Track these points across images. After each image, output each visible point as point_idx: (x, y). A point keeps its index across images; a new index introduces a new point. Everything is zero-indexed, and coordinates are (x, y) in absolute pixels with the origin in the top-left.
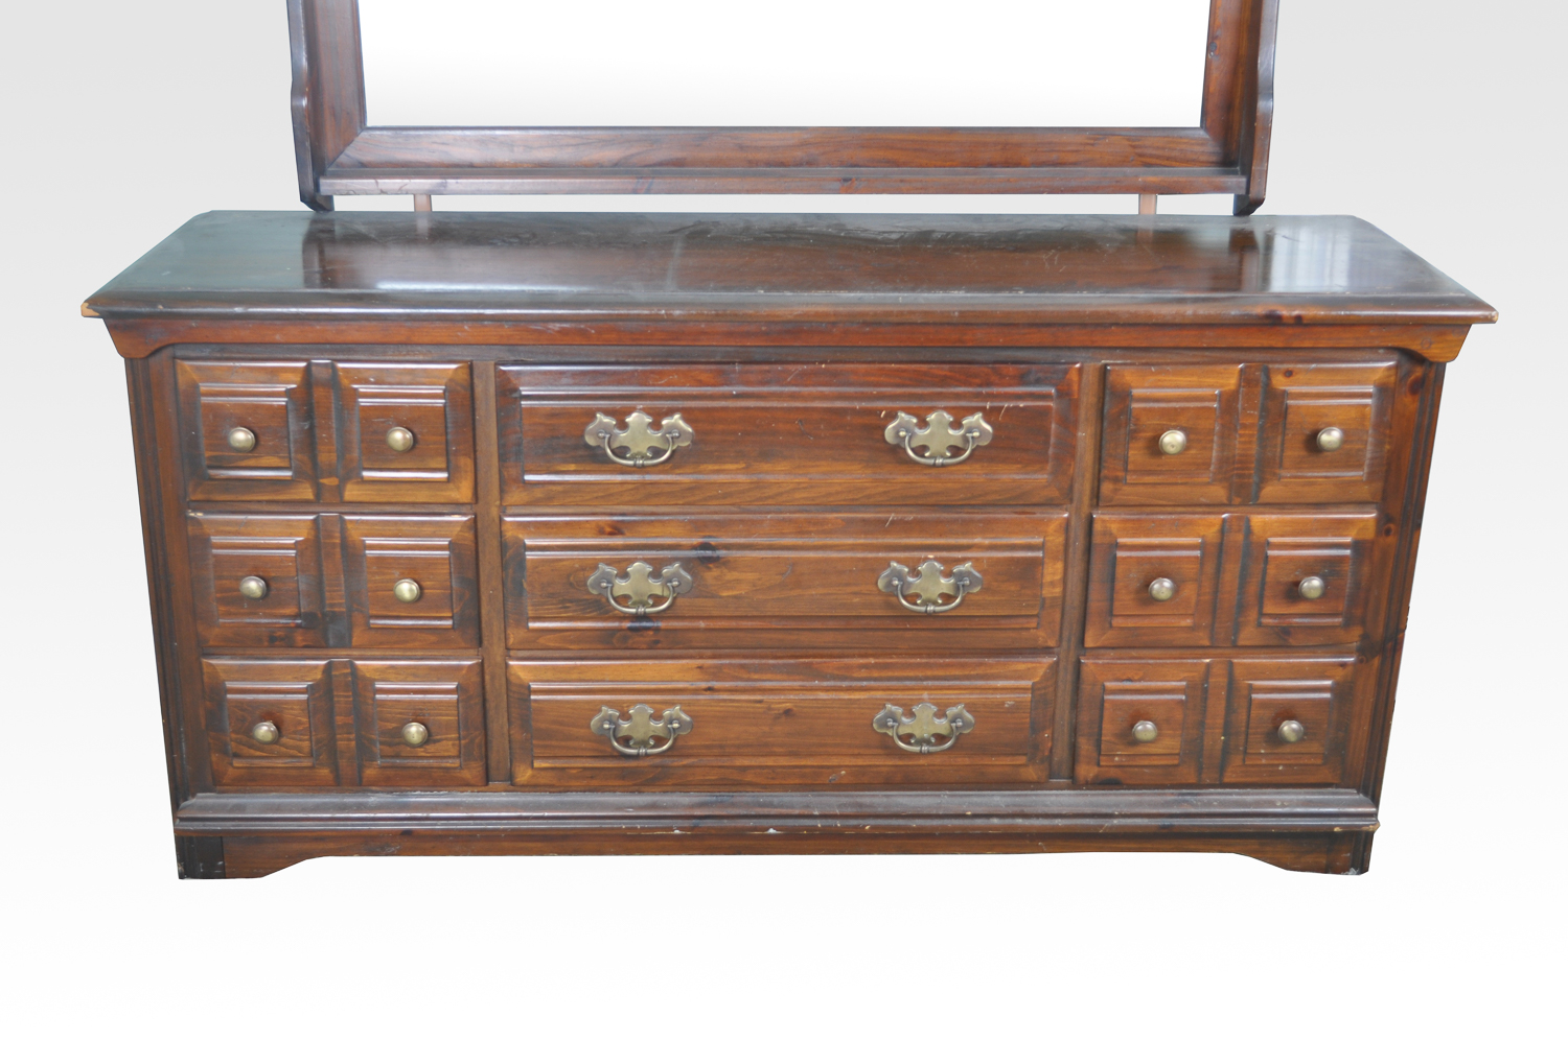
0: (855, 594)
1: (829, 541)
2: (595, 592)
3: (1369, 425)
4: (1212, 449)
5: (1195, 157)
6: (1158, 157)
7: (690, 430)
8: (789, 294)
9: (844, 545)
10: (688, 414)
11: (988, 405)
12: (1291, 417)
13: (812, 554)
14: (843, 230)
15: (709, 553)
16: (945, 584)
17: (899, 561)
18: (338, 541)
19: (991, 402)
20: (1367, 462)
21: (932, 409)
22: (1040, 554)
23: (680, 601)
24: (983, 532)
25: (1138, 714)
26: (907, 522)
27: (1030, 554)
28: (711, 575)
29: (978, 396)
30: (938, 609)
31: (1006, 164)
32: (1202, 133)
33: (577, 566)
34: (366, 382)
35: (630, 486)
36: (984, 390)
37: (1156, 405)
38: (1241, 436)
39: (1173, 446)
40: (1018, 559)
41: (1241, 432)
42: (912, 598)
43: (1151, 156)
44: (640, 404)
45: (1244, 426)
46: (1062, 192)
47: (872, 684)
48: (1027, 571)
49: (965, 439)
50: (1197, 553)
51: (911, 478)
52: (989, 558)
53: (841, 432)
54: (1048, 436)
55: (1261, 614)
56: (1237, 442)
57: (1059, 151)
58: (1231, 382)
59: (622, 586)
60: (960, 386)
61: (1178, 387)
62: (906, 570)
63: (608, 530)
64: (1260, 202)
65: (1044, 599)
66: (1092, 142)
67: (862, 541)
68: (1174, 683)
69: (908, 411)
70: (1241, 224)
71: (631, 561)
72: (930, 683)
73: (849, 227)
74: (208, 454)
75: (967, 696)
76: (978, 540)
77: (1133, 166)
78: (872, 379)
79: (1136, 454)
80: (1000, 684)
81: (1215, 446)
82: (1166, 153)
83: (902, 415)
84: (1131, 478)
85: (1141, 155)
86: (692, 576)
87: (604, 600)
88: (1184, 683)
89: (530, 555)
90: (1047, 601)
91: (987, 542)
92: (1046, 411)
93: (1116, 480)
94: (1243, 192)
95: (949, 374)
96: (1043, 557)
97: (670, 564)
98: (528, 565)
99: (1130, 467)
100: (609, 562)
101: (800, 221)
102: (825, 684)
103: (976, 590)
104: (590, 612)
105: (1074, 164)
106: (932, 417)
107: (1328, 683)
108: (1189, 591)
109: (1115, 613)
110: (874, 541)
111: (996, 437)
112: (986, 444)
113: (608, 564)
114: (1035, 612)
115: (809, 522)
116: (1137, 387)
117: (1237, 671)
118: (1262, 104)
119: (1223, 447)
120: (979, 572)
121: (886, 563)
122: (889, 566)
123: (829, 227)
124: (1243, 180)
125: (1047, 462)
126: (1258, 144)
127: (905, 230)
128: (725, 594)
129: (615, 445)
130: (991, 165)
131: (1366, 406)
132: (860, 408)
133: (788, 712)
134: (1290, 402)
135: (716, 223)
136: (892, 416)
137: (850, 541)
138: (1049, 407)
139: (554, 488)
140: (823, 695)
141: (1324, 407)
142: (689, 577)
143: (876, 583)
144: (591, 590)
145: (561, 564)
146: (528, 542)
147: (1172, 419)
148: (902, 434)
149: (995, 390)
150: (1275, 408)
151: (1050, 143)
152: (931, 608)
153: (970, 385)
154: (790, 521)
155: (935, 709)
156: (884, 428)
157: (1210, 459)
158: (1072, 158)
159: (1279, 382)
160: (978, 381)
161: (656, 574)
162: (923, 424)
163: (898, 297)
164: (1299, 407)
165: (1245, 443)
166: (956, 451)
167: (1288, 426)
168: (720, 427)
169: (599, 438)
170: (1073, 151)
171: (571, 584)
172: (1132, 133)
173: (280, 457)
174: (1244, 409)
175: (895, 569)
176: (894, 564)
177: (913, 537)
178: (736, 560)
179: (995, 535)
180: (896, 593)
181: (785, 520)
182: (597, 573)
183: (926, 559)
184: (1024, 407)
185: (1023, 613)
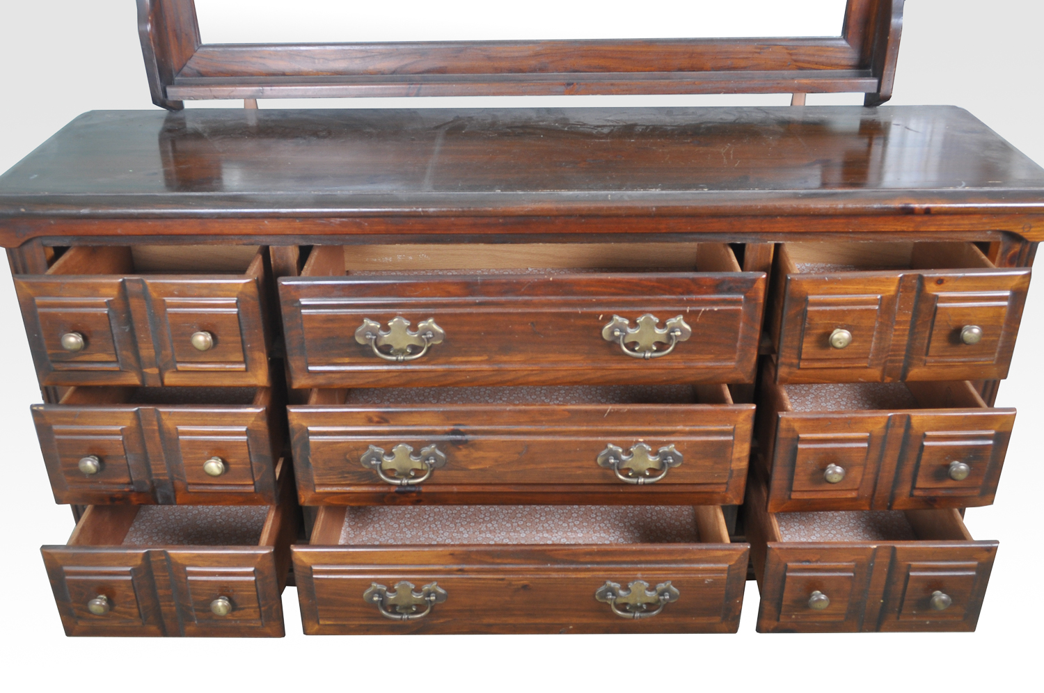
0: (580, 468)
1: (557, 428)
2: (367, 467)
3: (1003, 321)
4: (871, 341)
5: (838, 62)
6: (809, 62)
7: (441, 331)
8: (520, 193)
9: (570, 431)
10: (439, 320)
11: (688, 309)
12: (938, 317)
13: (543, 438)
14: (566, 124)
15: (459, 437)
16: (652, 461)
17: (615, 443)
18: (156, 428)
19: (690, 307)
20: (998, 350)
21: (642, 313)
22: (731, 438)
23: (437, 473)
24: (684, 422)
25: (812, 585)
26: (624, 413)
27: (722, 438)
28: (461, 454)
29: (680, 302)
30: (647, 480)
31: (692, 69)
32: (844, 43)
33: (351, 447)
34: (172, 295)
35: (395, 374)
36: (685, 298)
37: (828, 308)
38: (896, 330)
39: (841, 343)
40: (712, 442)
41: (896, 327)
42: (625, 472)
43: (804, 62)
44: (400, 311)
45: (899, 323)
46: (735, 92)
47: (595, 566)
48: (720, 451)
49: (669, 337)
50: (865, 445)
51: (624, 366)
52: (689, 442)
53: (566, 331)
54: (737, 333)
55: (913, 487)
56: (892, 335)
57: (733, 58)
58: (892, 289)
59: (388, 462)
60: (665, 294)
61: (847, 294)
62: (621, 450)
63: (376, 419)
64: (887, 98)
65: (732, 471)
66: (759, 51)
67: (584, 428)
68: (845, 564)
69: (621, 314)
70: (869, 115)
71: (396, 443)
72: (643, 566)
73: (571, 121)
74: (49, 352)
75: (674, 576)
76: (679, 428)
77: (790, 69)
78: (592, 289)
79: (808, 347)
80: (702, 566)
81: (874, 339)
82: (816, 59)
83: (616, 318)
84: (802, 365)
85: (796, 61)
86: (445, 454)
87: (374, 472)
88: (853, 564)
89: (312, 439)
90: (735, 472)
91: (687, 429)
92: (735, 314)
93: (791, 365)
94: (874, 91)
95: (655, 284)
96: (733, 440)
97: (427, 446)
98: (312, 446)
99: (803, 357)
100: (378, 444)
101: (533, 114)
102: (556, 566)
103: (677, 466)
104: (364, 481)
105: (744, 68)
106: (640, 320)
107: (975, 563)
108: (856, 473)
109: (794, 489)
110: (595, 428)
111: (693, 334)
112: (685, 340)
113: (377, 446)
114: (725, 481)
115: (541, 412)
116: (813, 294)
117: (899, 556)
118: (894, 21)
119: (880, 339)
120: (680, 452)
121: (605, 445)
122: (606, 447)
123: (555, 120)
124: (876, 81)
125: (735, 353)
126: (889, 53)
127: (615, 124)
128: (473, 467)
129: (381, 343)
130: (681, 70)
131: (1002, 307)
132: (582, 313)
133: (525, 587)
134: (939, 305)
135: (470, 119)
136: (608, 318)
137: (575, 428)
138: (740, 310)
140: (554, 575)
141: (967, 308)
142: (443, 455)
143: (596, 460)
144: (363, 465)
145: (338, 445)
146: (311, 429)
147: (840, 319)
148: (617, 333)
149: (694, 297)
150: (925, 308)
151: (726, 52)
152: (641, 480)
153: (674, 293)
154: (525, 412)
155: (646, 584)
156: (601, 328)
157: (870, 349)
158: (743, 63)
159: (932, 289)
160: (680, 290)
161: (416, 453)
162: (634, 324)
163: (607, 195)
164: (946, 308)
165: (899, 335)
166: (661, 346)
167: (936, 323)
168: (466, 328)
169: (367, 339)
170: (744, 58)
171: (348, 461)
172: (791, 43)
173: (108, 354)
174: (900, 309)
175: (611, 449)
176: (611, 446)
177: (626, 425)
178: (481, 443)
179: (694, 424)
180: (612, 468)
181: (520, 412)
182: (368, 453)
183: (637, 442)
184: (718, 310)
185: (715, 481)
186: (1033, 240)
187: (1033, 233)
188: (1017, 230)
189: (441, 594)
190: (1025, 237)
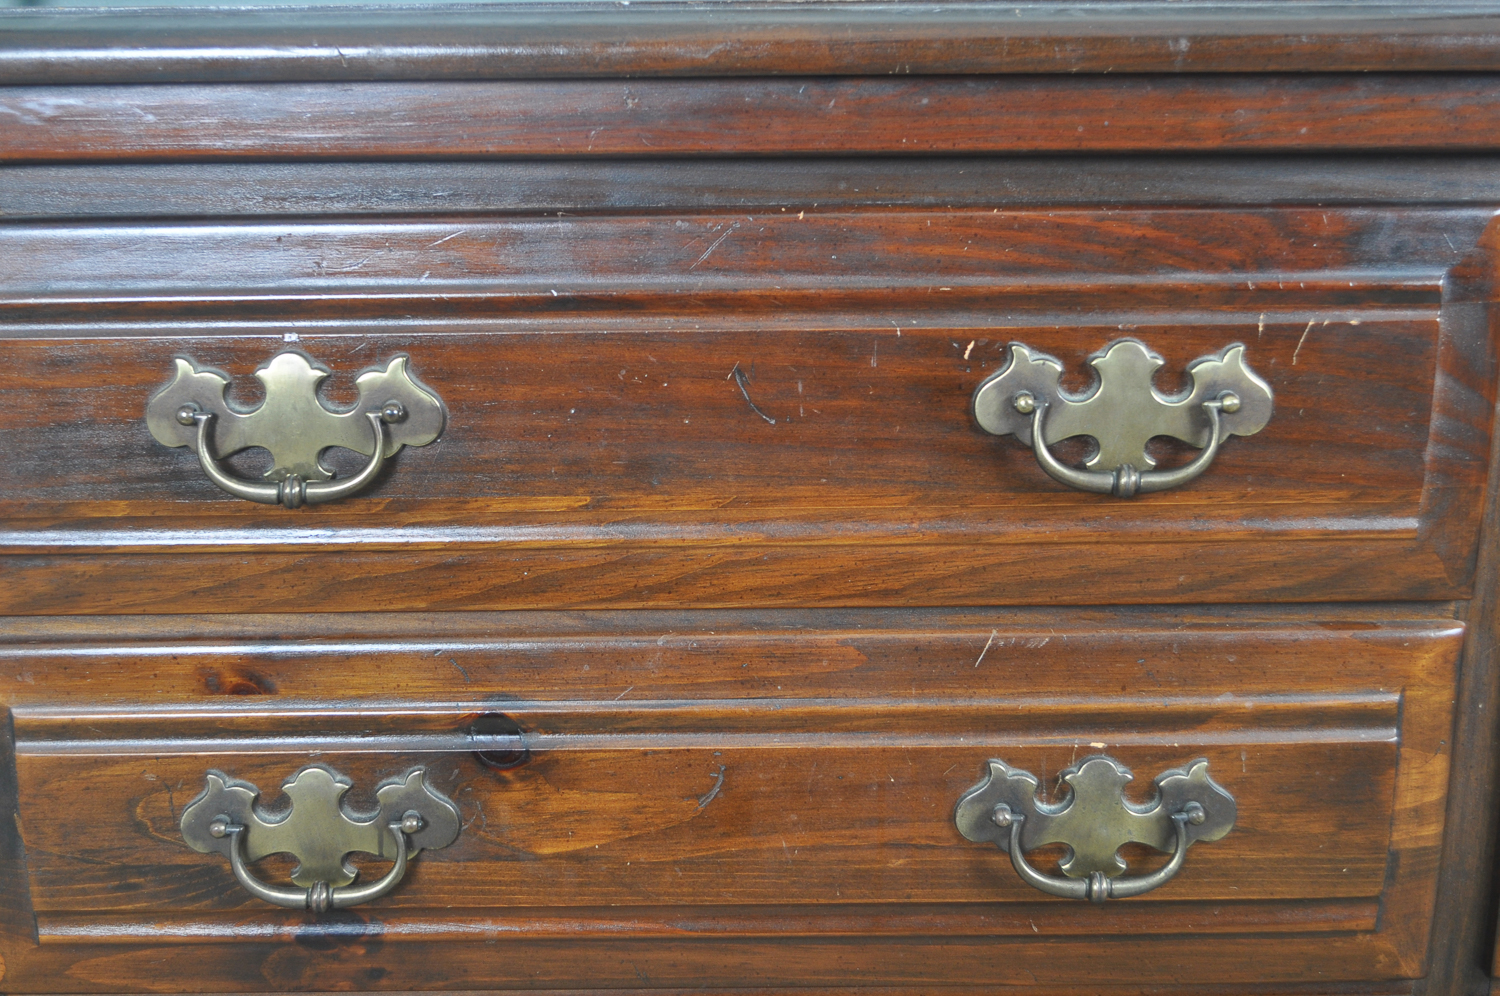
0: (896, 846)
2: (199, 847)
7: (433, 399)
9: (864, 716)
10: (429, 361)
11: (1262, 320)
15: (502, 741)
16: (1138, 818)
17: (1012, 757)
19: (1269, 312)
21: (1105, 336)
22: (1390, 736)
23: (428, 869)
24: (1237, 679)
26: (1035, 653)
27: (1364, 736)
28: (507, 802)
29: (1234, 297)
30: (1121, 886)
33: (150, 777)
35: (282, 561)
36: (1251, 279)
40: (1333, 749)
42: (1048, 858)
44: (291, 330)
48: (1355, 781)
49: (1199, 417)
52: (1253, 749)
53: (853, 403)
54: (1424, 409)
59: (270, 831)
60: (1185, 270)
62: (1033, 781)
63: (233, 680)
65: (1395, 856)
67: (912, 705)
69: (1039, 341)
71: (296, 762)
76: (1223, 700)
78: (939, 250)
83: (1021, 351)
86: (457, 801)
87: (227, 867)
89: (27, 750)
90: (1403, 861)
91: (1248, 703)
92: (1418, 338)
95: (1151, 233)
96: (1399, 744)
97: (398, 773)
98: (23, 775)
100: (237, 766)
103: (1219, 834)
104: (194, 900)
106: (1105, 359)
110: (945, 705)
111: (1281, 411)
112: (1255, 430)
113: (232, 773)
114: (1372, 891)
115: (769, 655)
120: (1226, 786)
121: (979, 762)
122: (986, 770)
125: (1419, 482)
128: (547, 850)
129: (228, 445)
132: (906, 334)
136: (994, 354)
137: (881, 705)
138: (1432, 327)
139: (81, 567)
142: (448, 806)
143: (952, 818)
144: (190, 843)
145: (109, 771)
146: (22, 714)
148: (1023, 404)
149: (1280, 277)
152: (1101, 886)
153: (1212, 266)
154: (719, 653)
156: (970, 391)
160: (1232, 253)
161: (359, 797)
162: (1082, 375)
166: (1170, 450)
168: (518, 392)
169: (180, 421)
171: (139, 827)
175: (1001, 779)
176: (998, 765)
177: (1049, 694)
178: (574, 759)
179: (1268, 687)
180: (1004, 844)
181: (700, 652)
182: (204, 797)
183: (1085, 753)
184: (1364, 325)
185: (1341, 892)
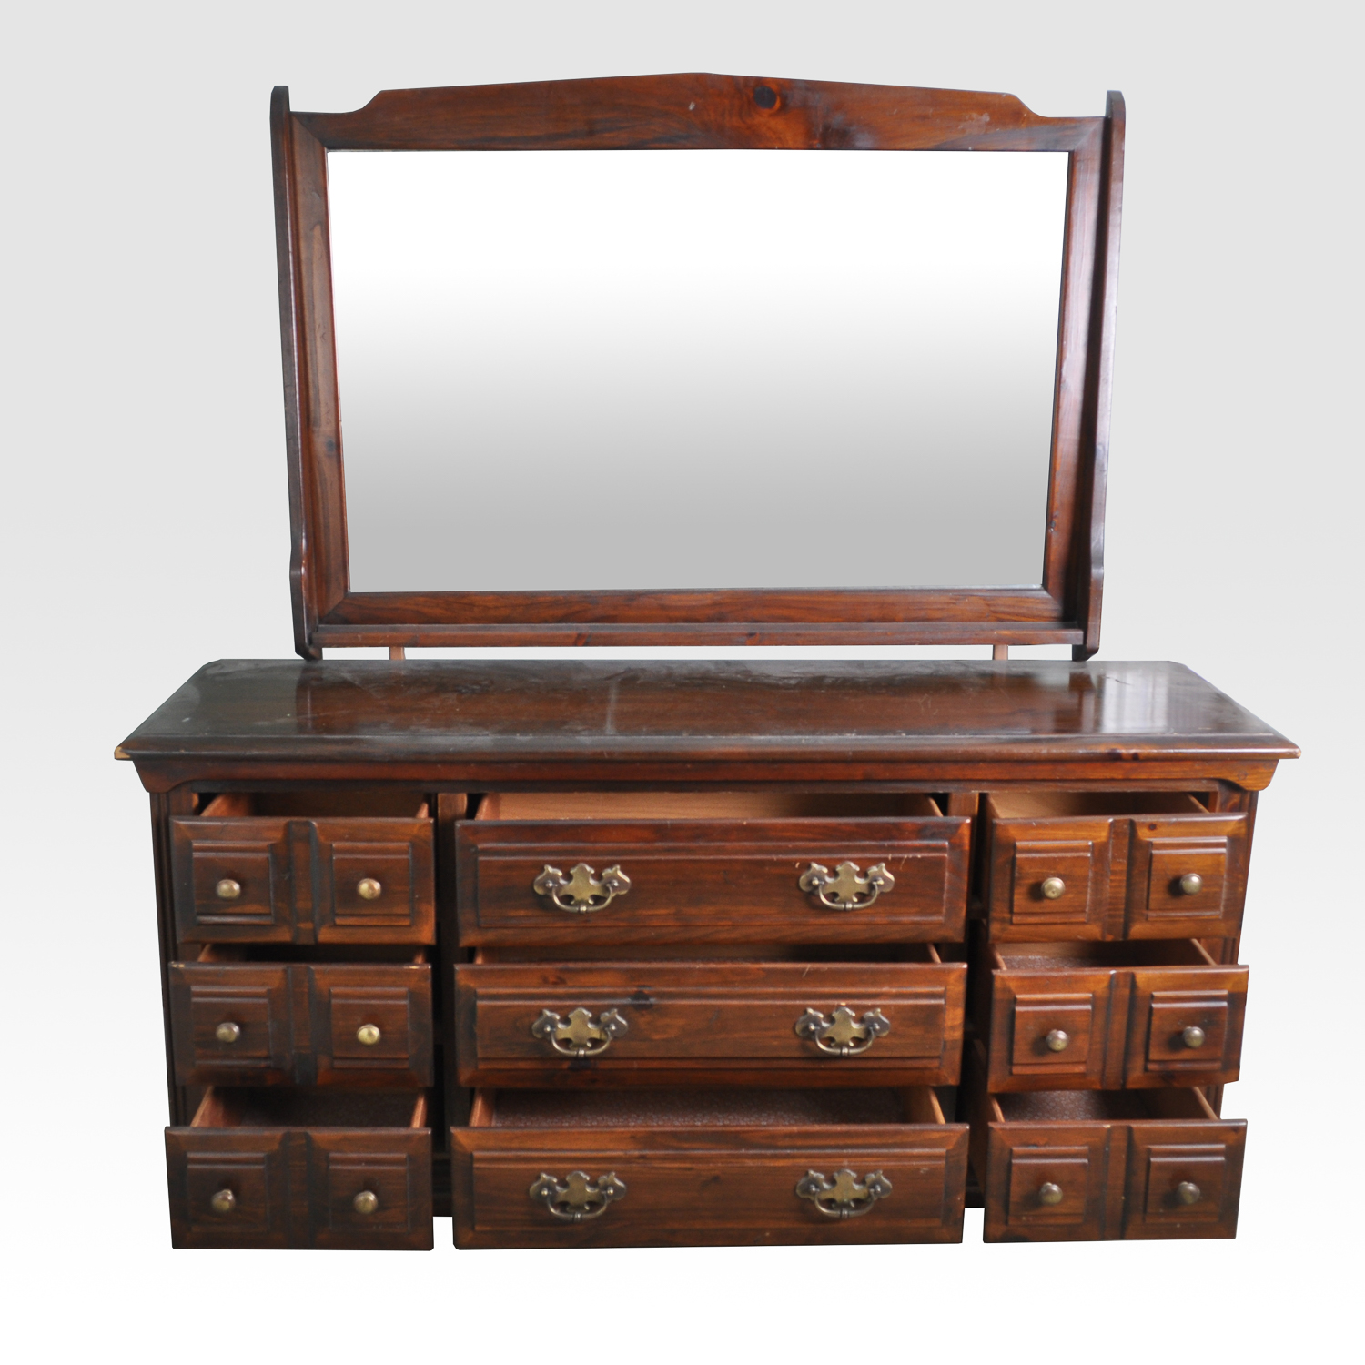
0: (776, 1037)
1: (752, 990)
2: (539, 1036)
3: (1224, 871)
4: (1086, 893)
5: (1039, 613)
6: (1008, 614)
7: (628, 879)
8: (710, 737)
9: (765, 994)
10: (626, 867)
11: (890, 856)
12: (1155, 865)
13: (735, 1002)
14: (750, 676)
15: (642, 1001)
16: (856, 1028)
17: (815, 1008)
18: (307, 988)
19: (892, 853)
20: (1223, 903)
21: (841, 861)
22: (941, 1001)
23: (618, 1044)
24: (890, 983)
25: (1043, 1176)
26: (822, 973)
27: (933, 1002)
28: (644, 1021)
29: (882, 848)
30: (852, 1051)
32: (1044, 594)
33: (523, 1013)
34: (341, 839)
36: (886, 843)
37: (1038, 855)
38: (1112, 881)
39: (1053, 892)
40: (921, 1006)
41: (1112, 878)
42: (828, 1042)
43: (1003, 613)
44: (584, 858)
45: (1114, 873)
47: (796, 1152)
48: (931, 1017)
49: (871, 887)
50: (1089, 1007)
51: (823, 921)
52: (895, 1006)
53: (760, 881)
54: (942, 883)
55: (1147, 1060)
56: (1108, 887)
58: (1103, 835)
59: (564, 1031)
60: (865, 840)
61: (1056, 840)
62: (822, 1016)
63: (552, 979)
64: (1094, 651)
65: (945, 1042)
67: (781, 990)
68: (1077, 1148)
69: (820, 862)
70: (1078, 668)
71: (574, 1008)
72: (850, 1151)
73: (755, 673)
74: (198, 902)
75: (885, 1164)
76: (885, 989)
77: (988, 621)
78: (788, 834)
79: (1020, 899)
80: (916, 1151)
81: (1089, 890)
82: (1017, 610)
83: (814, 865)
84: (1015, 919)
85: (994, 612)
86: (628, 1020)
87: (548, 1041)
88: (1086, 1148)
89: (480, 1003)
90: (949, 1044)
91: (894, 990)
92: (940, 862)
93: (1003, 921)
94: (1082, 643)
95: (854, 829)
96: (945, 1005)
97: (608, 1011)
98: (479, 1012)
99: (1015, 910)
100: (553, 1009)
101: (712, 667)
102: (751, 1152)
103: (884, 1034)
105: (940, 620)
106: (840, 868)
107: (1222, 1146)
108: (1083, 1042)
109: (1015, 1061)
110: (792, 990)
111: (897, 884)
112: (889, 890)
113: (551, 1011)
114: (937, 1054)
115: (733, 972)
116: (1020, 840)
117: (1136, 1136)
118: (1094, 572)
119: (1097, 891)
120: (887, 1018)
121: (804, 1010)
122: (806, 1012)
123: (737, 673)
124: (1082, 633)
125: (942, 905)
126: (1092, 605)
127: (802, 676)
128: (656, 1037)
129: (562, 894)
131: (1220, 854)
132: (778, 860)
133: (716, 1179)
134: (1155, 852)
135: (643, 670)
136: (806, 866)
137: (771, 990)
138: (943, 858)
140: (750, 1163)
141: (1184, 855)
142: (624, 1022)
143: (794, 1027)
144: (536, 1033)
145: (508, 1011)
146: (481, 991)
147: (1053, 867)
148: (815, 883)
149: (896, 843)
150: (1138, 856)
151: (919, 603)
152: (845, 1051)
153: (875, 839)
154: (716, 971)
155: (854, 1175)
156: (798, 878)
157: (1086, 902)
159: (1144, 835)
160: (880, 835)
161: (595, 1019)
162: (833, 873)
163: (801, 740)
164: (1162, 856)
165: (1115, 887)
166: (862, 897)
167: (1153, 873)
168: (654, 877)
169: (546, 887)
171: (518, 1029)
173: (262, 905)
174: (1114, 857)
175: (811, 1015)
176: (811, 1011)
177: (827, 987)
178: (666, 1007)
179: (901, 985)
180: (813, 1036)
181: (711, 970)
182: (542, 1019)
183: (839, 1006)
184: (923, 859)
185: (927, 1054)
186: (1251, 789)
187: (1251, 782)
188: (1232, 778)
189: (619, 1187)
190: (1242, 785)
